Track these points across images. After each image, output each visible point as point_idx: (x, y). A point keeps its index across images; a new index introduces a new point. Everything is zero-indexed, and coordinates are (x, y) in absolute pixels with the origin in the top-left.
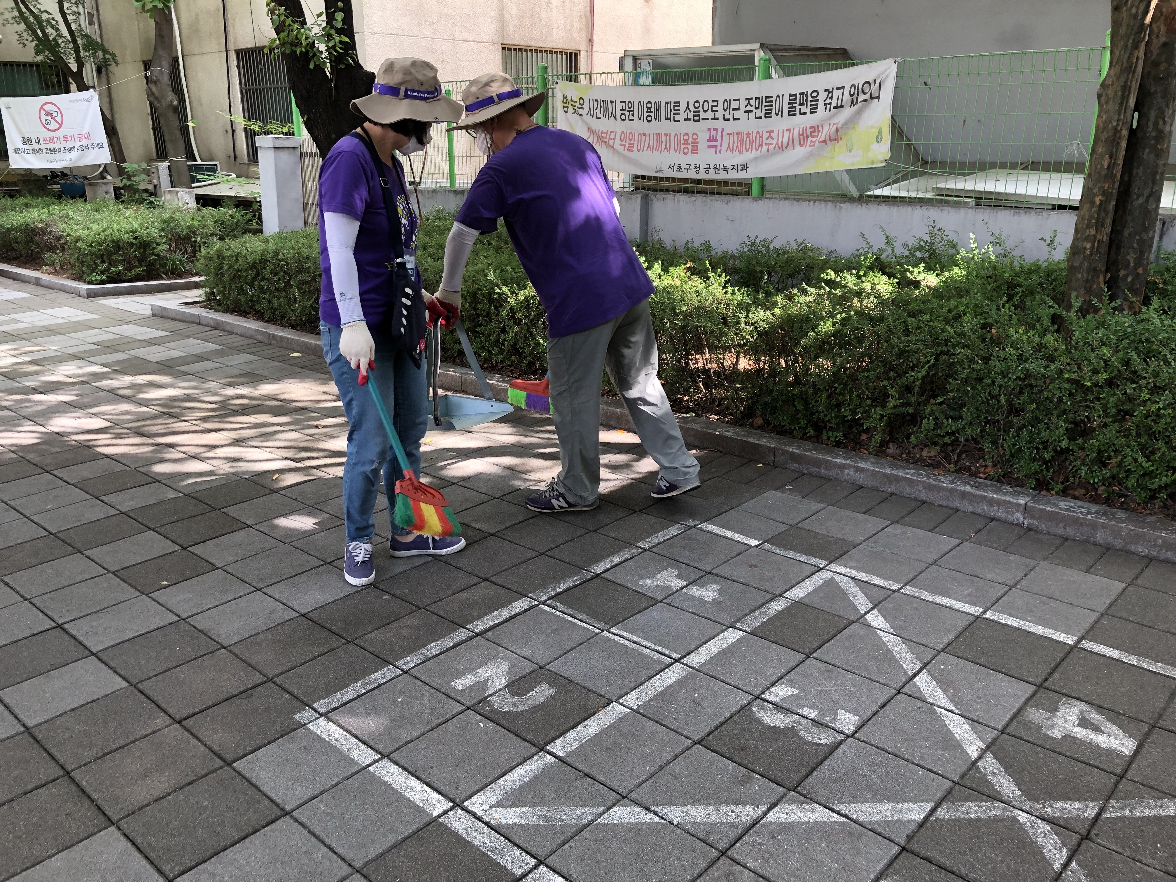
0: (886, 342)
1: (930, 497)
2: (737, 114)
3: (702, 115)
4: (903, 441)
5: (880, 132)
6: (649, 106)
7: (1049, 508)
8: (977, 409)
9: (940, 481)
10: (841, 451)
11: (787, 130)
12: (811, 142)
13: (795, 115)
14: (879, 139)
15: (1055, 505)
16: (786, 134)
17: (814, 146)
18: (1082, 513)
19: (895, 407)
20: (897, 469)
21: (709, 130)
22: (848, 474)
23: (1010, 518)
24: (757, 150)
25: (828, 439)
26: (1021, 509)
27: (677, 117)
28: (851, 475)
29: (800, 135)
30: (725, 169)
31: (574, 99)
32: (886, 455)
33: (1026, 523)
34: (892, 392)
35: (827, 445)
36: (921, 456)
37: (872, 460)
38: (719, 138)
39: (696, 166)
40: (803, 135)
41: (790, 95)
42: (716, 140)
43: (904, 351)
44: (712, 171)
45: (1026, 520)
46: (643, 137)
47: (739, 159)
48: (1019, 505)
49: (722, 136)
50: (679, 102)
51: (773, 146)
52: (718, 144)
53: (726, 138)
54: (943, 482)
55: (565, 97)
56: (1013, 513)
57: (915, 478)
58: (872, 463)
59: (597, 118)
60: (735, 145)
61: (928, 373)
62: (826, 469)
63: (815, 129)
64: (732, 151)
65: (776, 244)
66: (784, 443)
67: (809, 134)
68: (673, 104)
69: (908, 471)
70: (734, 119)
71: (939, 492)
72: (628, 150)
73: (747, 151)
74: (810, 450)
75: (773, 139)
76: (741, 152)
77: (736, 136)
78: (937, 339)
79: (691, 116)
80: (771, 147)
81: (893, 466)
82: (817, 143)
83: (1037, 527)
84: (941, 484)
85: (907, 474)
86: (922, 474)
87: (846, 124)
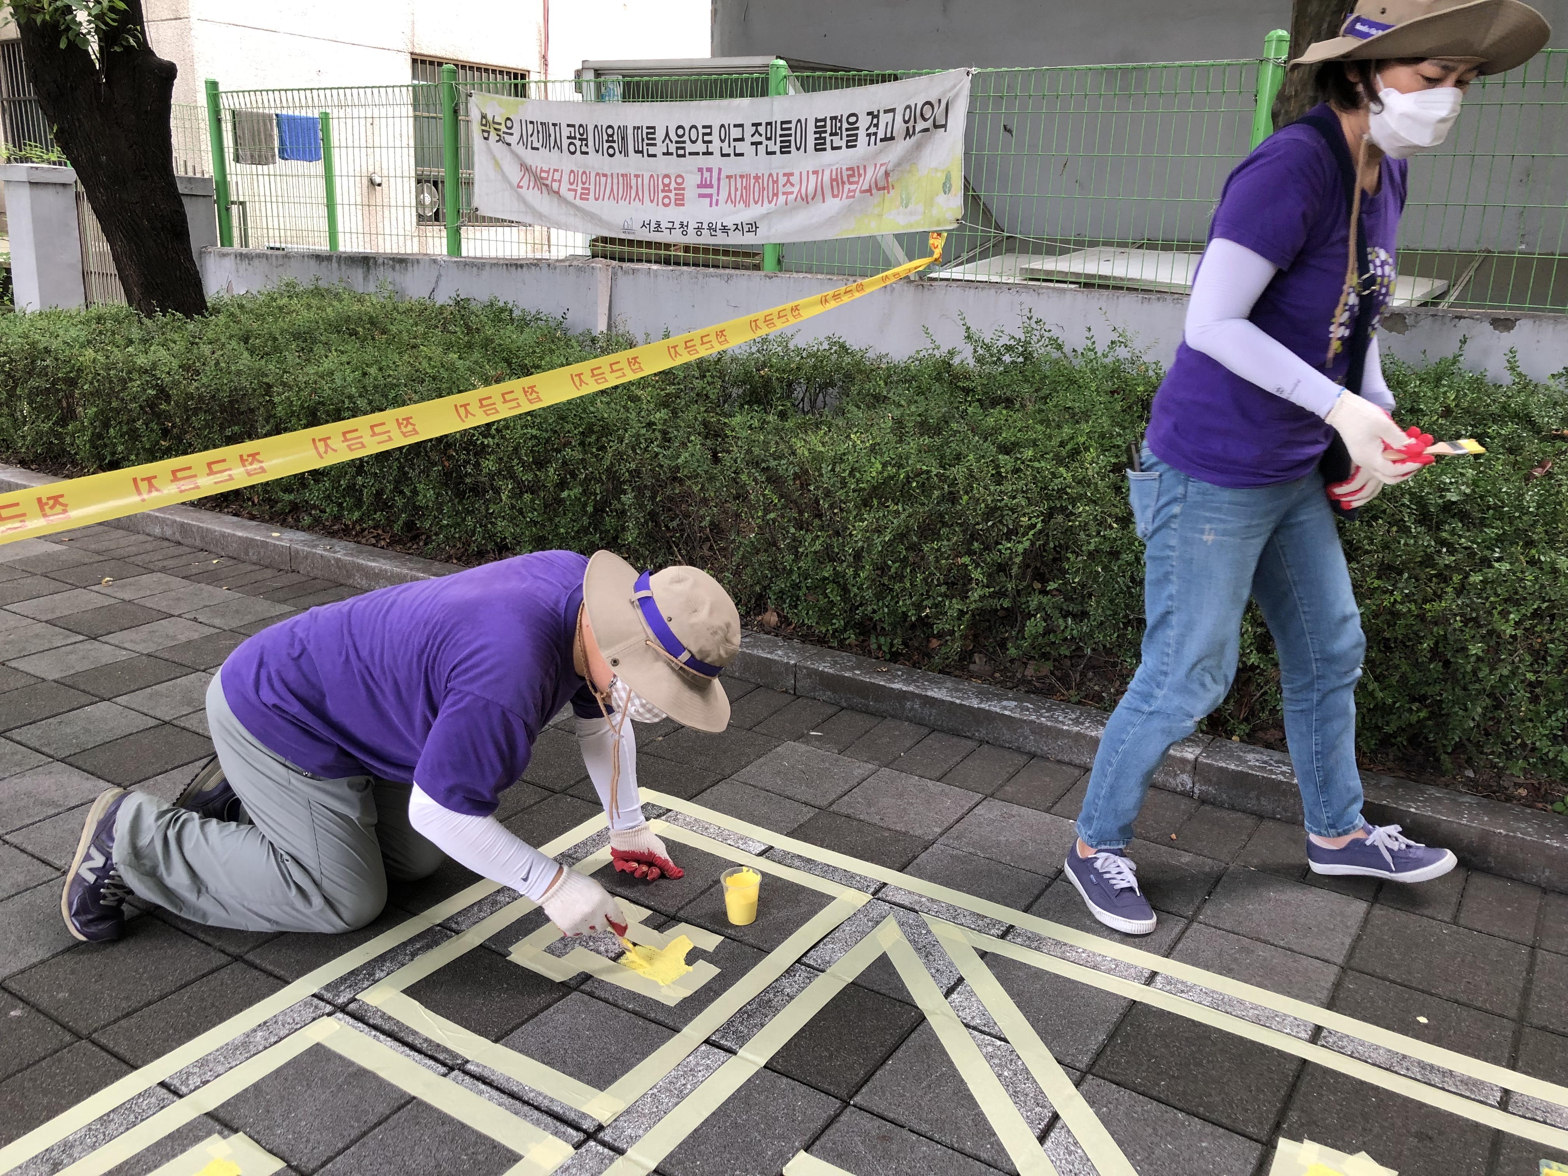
0: (967, 493)
1: (1044, 747)
2: (740, 147)
3: (690, 148)
4: (995, 652)
5: (948, 178)
6: (610, 131)
7: (1232, 767)
8: (1111, 601)
9: (1057, 721)
10: (899, 669)
11: (815, 172)
12: (849, 191)
13: (825, 149)
14: (946, 188)
15: (1242, 761)
16: (813, 178)
17: (853, 197)
18: (1283, 773)
19: (982, 598)
20: (988, 700)
21: (700, 170)
22: (912, 709)
23: (1172, 782)
24: (770, 202)
25: (880, 647)
26: (1189, 768)
27: (652, 150)
28: (916, 710)
29: (832, 180)
30: (725, 229)
31: (497, 120)
32: (971, 676)
33: (1196, 791)
34: (977, 574)
35: (878, 658)
36: (1023, 675)
37: (949, 684)
38: (715, 182)
39: (682, 224)
40: (836, 180)
41: (817, 120)
42: (711, 186)
43: (997, 509)
44: (705, 232)
45: (1197, 786)
46: (603, 179)
47: (745, 215)
48: (1184, 761)
49: (719, 179)
50: (654, 128)
51: (793, 197)
52: (713, 191)
53: (724, 183)
54: (1063, 723)
55: (484, 117)
56: (1176, 775)
57: (1017, 715)
58: (949, 690)
59: (533, 148)
60: (739, 193)
61: (1033, 544)
62: (876, 701)
63: (854, 172)
64: (734, 203)
65: (800, 342)
66: (810, 658)
67: (845, 179)
68: (645, 131)
69: (1005, 703)
70: (736, 155)
71: (1056, 739)
72: (581, 199)
73: (756, 203)
74: (852, 669)
75: (792, 185)
76: (747, 205)
77: (739, 180)
78: (1046, 488)
79: (672, 148)
80: (791, 197)
81: (982, 695)
82: (858, 193)
83: (1215, 799)
84: (1060, 726)
85: (1005, 708)
86: (1028, 709)
87: (899, 164)
